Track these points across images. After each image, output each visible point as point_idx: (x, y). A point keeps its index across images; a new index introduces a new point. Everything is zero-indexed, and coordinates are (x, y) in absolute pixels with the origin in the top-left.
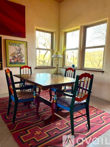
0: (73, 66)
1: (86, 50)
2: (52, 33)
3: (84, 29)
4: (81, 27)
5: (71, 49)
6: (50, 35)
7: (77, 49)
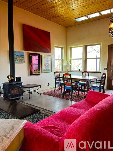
0: (79, 70)
1: (87, 60)
2: (62, 48)
3: (86, 47)
4: (84, 45)
5: (77, 59)
6: (60, 49)
7: (81, 59)
